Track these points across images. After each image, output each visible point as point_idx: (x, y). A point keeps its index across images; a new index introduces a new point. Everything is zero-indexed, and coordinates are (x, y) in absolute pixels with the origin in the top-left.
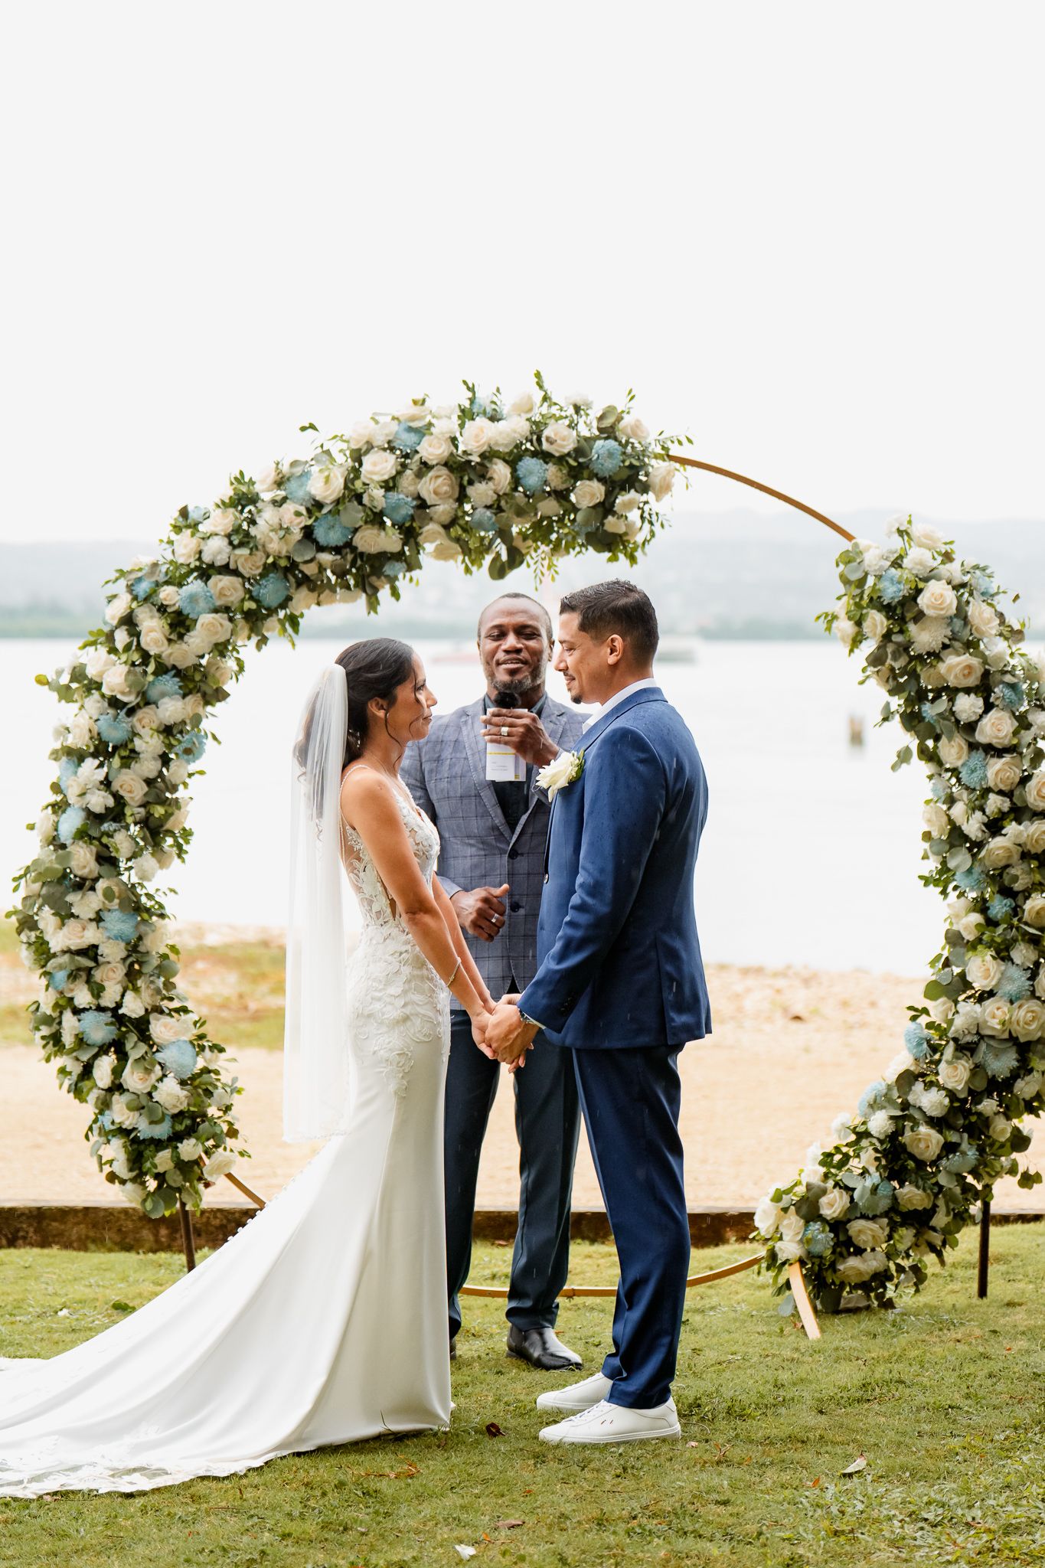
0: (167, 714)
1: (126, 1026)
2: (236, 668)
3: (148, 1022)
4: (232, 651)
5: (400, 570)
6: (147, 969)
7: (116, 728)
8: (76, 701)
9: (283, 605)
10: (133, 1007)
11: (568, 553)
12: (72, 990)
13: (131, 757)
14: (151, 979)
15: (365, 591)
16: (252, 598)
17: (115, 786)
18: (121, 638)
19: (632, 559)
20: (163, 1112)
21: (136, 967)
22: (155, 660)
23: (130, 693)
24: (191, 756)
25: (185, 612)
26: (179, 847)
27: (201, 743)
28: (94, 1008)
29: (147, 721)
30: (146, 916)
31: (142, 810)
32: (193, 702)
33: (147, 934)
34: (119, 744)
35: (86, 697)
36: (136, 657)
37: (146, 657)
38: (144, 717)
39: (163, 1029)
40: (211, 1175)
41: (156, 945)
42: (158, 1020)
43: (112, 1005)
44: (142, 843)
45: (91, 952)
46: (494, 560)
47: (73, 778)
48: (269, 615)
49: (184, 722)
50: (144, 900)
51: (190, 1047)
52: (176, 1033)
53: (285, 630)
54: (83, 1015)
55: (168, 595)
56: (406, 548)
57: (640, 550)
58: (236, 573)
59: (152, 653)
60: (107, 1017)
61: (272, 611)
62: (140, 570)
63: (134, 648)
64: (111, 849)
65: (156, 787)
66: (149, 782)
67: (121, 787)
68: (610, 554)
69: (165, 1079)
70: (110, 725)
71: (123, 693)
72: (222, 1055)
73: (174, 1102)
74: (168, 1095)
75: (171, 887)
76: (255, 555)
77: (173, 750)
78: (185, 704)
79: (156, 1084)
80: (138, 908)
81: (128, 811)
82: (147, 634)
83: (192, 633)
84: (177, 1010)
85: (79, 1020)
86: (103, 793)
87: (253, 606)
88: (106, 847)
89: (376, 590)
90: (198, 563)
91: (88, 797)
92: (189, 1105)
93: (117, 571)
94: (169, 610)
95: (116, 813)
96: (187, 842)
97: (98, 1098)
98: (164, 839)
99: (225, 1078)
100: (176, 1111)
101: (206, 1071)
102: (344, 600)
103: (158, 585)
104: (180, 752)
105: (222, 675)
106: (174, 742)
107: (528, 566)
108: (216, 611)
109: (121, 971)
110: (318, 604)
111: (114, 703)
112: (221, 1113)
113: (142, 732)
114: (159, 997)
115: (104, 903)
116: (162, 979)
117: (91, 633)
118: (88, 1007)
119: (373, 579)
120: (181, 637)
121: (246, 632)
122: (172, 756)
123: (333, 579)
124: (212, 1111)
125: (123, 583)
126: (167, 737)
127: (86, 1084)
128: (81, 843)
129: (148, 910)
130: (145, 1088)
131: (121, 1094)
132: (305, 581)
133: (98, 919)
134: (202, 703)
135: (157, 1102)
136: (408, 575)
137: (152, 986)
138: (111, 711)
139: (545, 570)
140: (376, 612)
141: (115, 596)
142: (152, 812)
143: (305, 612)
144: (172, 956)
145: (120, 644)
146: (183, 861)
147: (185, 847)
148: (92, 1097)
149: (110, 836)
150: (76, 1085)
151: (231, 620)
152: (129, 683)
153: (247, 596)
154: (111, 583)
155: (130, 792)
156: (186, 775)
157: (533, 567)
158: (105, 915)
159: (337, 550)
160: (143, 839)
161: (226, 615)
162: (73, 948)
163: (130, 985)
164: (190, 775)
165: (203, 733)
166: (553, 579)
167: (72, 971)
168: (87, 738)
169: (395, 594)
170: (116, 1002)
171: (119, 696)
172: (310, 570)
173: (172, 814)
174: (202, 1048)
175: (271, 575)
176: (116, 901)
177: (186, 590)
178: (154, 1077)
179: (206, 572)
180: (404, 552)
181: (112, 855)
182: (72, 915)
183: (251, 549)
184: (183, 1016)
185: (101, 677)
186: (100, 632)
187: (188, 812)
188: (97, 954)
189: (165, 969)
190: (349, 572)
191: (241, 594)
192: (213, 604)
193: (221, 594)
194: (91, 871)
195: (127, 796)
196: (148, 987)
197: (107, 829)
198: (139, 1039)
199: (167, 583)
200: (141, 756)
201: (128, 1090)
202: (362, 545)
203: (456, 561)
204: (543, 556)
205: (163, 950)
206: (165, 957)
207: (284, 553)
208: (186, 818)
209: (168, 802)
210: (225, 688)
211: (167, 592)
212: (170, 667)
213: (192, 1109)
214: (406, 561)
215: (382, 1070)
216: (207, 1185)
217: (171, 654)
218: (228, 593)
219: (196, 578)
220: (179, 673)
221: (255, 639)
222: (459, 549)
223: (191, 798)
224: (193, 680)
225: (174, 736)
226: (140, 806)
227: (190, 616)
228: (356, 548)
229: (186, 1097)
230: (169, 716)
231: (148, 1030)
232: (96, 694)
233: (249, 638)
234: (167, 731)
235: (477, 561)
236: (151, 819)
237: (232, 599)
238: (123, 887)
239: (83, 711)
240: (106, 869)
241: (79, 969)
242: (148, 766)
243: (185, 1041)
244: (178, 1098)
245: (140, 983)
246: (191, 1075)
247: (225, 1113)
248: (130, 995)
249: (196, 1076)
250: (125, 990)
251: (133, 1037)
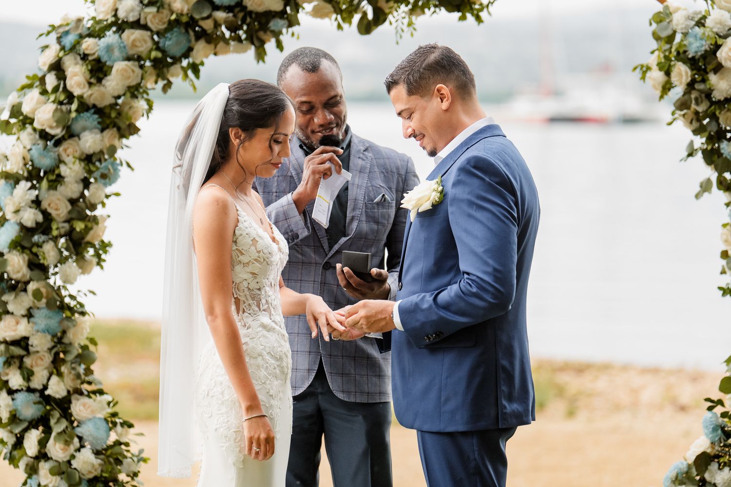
0: (88, 145)
1: (50, 405)
2: (146, 107)
3: (70, 402)
4: (142, 93)
5: (282, 26)
6: (70, 357)
7: (45, 156)
8: (15, 134)
9: (186, 55)
10: (57, 388)
11: (424, 13)
12: (7, 374)
13: (57, 180)
14: (73, 365)
15: (253, 43)
16: (158, 49)
17: (44, 205)
18: (51, 81)
19: (478, 19)
20: (80, 477)
21: (62, 355)
22: (78, 100)
23: (57, 127)
24: (107, 180)
25: (103, 60)
26: (98, 255)
27: (116, 170)
28: (24, 389)
29: (70, 152)
30: (68, 313)
31: (67, 225)
32: (110, 135)
33: (68, 328)
34: (48, 170)
35: (21, 130)
36: (62, 97)
37: (70, 97)
38: (68, 148)
39: (82, 408)
41: (78, 337)
42: (78, 400)
43: (40, 387)
44: (66, 253)
45: (23, 343)
46: (362, 19)
47: (9, 197)
48: (172, 64)
49: (101, 152)
50: (67, 300)
51: (104, 424)
52: (93, 412)
53: (186, 76)
54: (16, 396)
55: (89, 46)
56: (288, 9)
57: (485, 10)
58: (145, 27)
59: (75, 94)
60: (36, 397)
61: (177, 60)
62: (68, 24)
63: (61, 89)
64: (40, 257)
65: (78, 206)
66: (73, 202)
67: (49, 205)
68: (460, 14)
69: (83, 450)
70: (40, 154)
71: (51, 127)
72: (132, 430)
73: (90, 468)
74: (84, 463)
75: (91, 290)
76: (162, 13)
77: (93, 175)
78: (103, 137)
79: (75, 454)
80: (63, 307)
81: (54, 226)
82: (71, 78)
83: (108, 78)
84: (94, 392)
85: (13, 399)
86: (33, 211)
87: (159, 55)
88: (36, 255)
89: (262, 43)
90: (113, 19)
91: (21, 213)
92: (102, 471)
93: (50, 26)
94: (90, 58)
95: (45, 226)
96: (105, 252)
97: (27, 465)
98: (85, 249)
99: (134, 449)
100: (91, 476)
101: (118, 443)
102: (236, 51)
103: (82, 37)
104: (98, 177)
105: (134, 113)
106: (93, 168)
107: (391, 23)
108: (128, 59)
109: (48, 358)
110: (215, 54)
111: (44, 135)
112: (129, 479)
113: (66, 159)
114: (79, 381)
115: (34, 302)
116: (83, 366)
117: (28, 77)
118: (20, 388)
119: (261, 34)
120: (100, 81)
121: (154, 78)
122: (92, 180)
123: (227, 34)
124: (122, 477)
125: (54, 36)
126: (87, 165)
127: (16, 453)
128: (14, 252)
129: (70, 309)
130: (65, 457)
131: (46, 461)
132: (202, 35)
133: (29, 315)
134: (117, 136)
135: (75, 469)
136: (290, 30)
137: (73, 372)
138: (41, 143)
139: (405, 27)
140: (264, 61)
141: (47, 47)
142: (74, 226)
143: (205, 60)
144: (92, 348)
145: (49, 87)
146: (102, 267)
147: (103, 256)
148: (22, 464)
149: (39, 246)
150: (11, 453)
151: (142, 67)
152: (56, 118)
153: (154, 47)
154: (44, 36)
155: (57, 209)
156: (104, 196)
157: (394, 25)
158: (35, 312)
159: (229, 9)
160: (67, 249)
161: (136, 63)
162: (8, 339)
163: (55, 371)
164: (107, 197)
165: (118, 162)
166: (412, 35)
167: (8, 359)
168: (21, 164)
169: (280, 46)
170: (43, 385)
171: (48, 130)
172: (208, 25)
173: (91, 228)
174: (115, 424)
175: (175, 29)
176: (44, 301)
177: (103, 42)
178: (72, 449)
179: (121, 26)
180: (286, 11)
181: (42, 261)
182: (7, 312)
183: (158, 8)
184: (99, 397)
185: (34, 113)
186: (35, 77)
187: (106, 227)
188: (27, 345)
189: (85, 357)
190: (241, 28)
191: (150, 44)
192: (127, 53)
193: (134, 45)
194: (24, 275)
195: (53, 213)
196: (70, 373)
197: (37, 241)
198: (61, 415)
199: (90, 35)
200: (66, 180)
201: (52, 458)
202: (251, 5)
203: (331, 19)
204: (403, 15)
205: (84, 342)
206: (85, 348)
207: (185, 11)
208: (103, 233)
209: (87, 219)
210: (138, 124)
211: (88, 43)
212: (91, 106)
213: (105, 475)
214: (287, 18)
215: (223, 444)
217: (91, 95)
218: (138, 44)
219: (115, 32)
220: (99, 111)
221: (161, 83)
222: (332, 9)
223: (109, 216)
224: (109, 117)
225: (94, 164)
226: (65, 222)
227: (108, 63)
228: (246, 7)
229: (100, 465)
230: (90, 147)
231: (69, 408)
232: (29, 128)
233: (156, 82)
234: (88, 159)
235: (348, 19)
236: (74, 233)
237: (141, 49)
238: (50, 289)
239: (19, 142)
240: (37, 273)
241: (12, 357)
242: (71, 188)
243: (100, 419)
244: (93, 465)
245: (63, 369)
246: (105, 447)
247: (133, 479)
248: (54, 379)
249: (110, 447)
250: (51, 374)
251: (56, 414)
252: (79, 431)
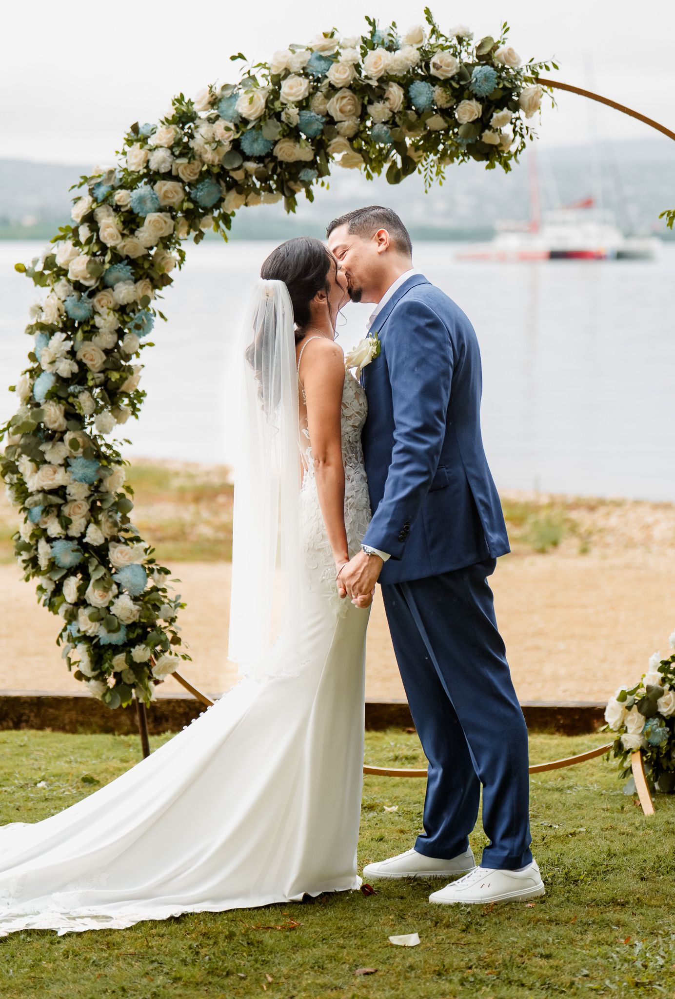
0: (122, 296)
1: (90, 553)
2: (179, 258)
3: (108, 550)
4: (174, 244)
5: (312, 176)
6: (107, 506)
7: (79, 308)
8: (49, 285)
9: (217, 206)
10: (95, 536)
11: (453, 161)
12: (46, 523)
13: (92, 331)
14: (110, 514)
15: (284, 194)
16: (190, 200)
17: (80, 356)
18: (84, 233)
19: (507, 167)
20: (118, 623)
21: (99, 504)
22: (111, 251)
23: (91, 278)
24: (141, 331)
25: (136, 211)
26: (133, 405)
27: (149, 320)
28: (63, 537)
29: (104, 302)
30: (105, 463)
31: (102, 375)
32: (142, 288)
33: (105, 477)
34: (83, 321)
35: (55, 282)
36: (95, 249)
37: (104, 248)
38: (102, 299)
39: (119, 555)
40: (159, 673)
41: (115, 485)
42: (115, 547)
43: (78, 535)
44: (101, 403)
45: (60, 491)
46: (391, 168)
47: (45, 348)
48: (204, 215)
49: (135, 303)
50: (103, 449)
51: (142, 570)
52: (130, 559)
53: (218, 226)
54: (54, 544)
55: (121, 197)
56: (318, 158)
57: (513, 158)
58: (177, 179)
59: (109, 245)
60: (74, 545)
61: (208, 211)
62: (100, 176)
63: (94, 241)
64: (76, 407)
65: (112, 357)
66: (107, 352)
67: (84, 356)
68: (487, 163)
69: (121, 596)
70: (75, 305)
71: (85, 279)
72: (169, 577)
73: (128, 614)
74: (123, 609)
75: (127, 438)
76: (193, 164)
77: (127, 326)
78: (136, 288)
79: (113, 600)
80: (99, 456)
81: (90, 377)
82: (105, 230)
83: (141, 229)
84: (132, 540)
85: (52, 547)
86: (69, 361)
87: (191, 206)
88: (72, 405)
89: (293, 193)
90: (145, 171)
91: (57, 363)
92: (140, 617)
93: (82, 177)
94: (123, 210)
95: (80, 377)
96: (140, 402)
97: (66, 611)
98: (120, 399)
99: (171, 595)
100: (130, 622)
101: (155, 589)
102: (267, 201)
103: (114, 188)
104: (132, 328)
105: (167, 263)
106: (127, 319)
107: (420, 172)
108: (161, 210)
109: (85, 507)
110: (246, 205)
111: (78, 287)
112: (167, 624)
113: (101, 310)
114: (116, 529)
115: (70, 451)
116: (120, 514)
117: (61, 229)
118: (58, 536)
119: (291, 184)
120: (132, 232)
121: (186, 229)
122: (126, 331)
123: (258, 184)
124: (160, 622)
125: (86, 187)
126: (121, 315)
127: (56, 600)
128: (51, 402)
129: (106, 458)
130: (104, 603)
131: (85, 608)
132: (234, 185)
133: (66, 464)
134: (150, 287)
135: (114, 615)
136: (320, 180)
137: (110, 520)
138: (75, 294)
139: (434, 176)
140: (294, 211)
141: (79, 198)
142: (109, 376)
143: (236, 211)
144: (128, 496)
145: (83, 238)
146: (137, 417)
147: (138, 406)
148: (62, 610)
149: (75, 396)
150: (50, 600)
151: (174, 218)
152: (89, 270)
153: (186, 198)
154: (76, 188)
155: (92, 360)
156: (138, 346)
157: (424, 173)
158: (72, 461)
159: (259, 159)
160: (102, 399)
161: (169, 214)
162: (46, 488)
163: (92, 519)
164: (141, 347)
165: (152, 312)
166: (441, 183)
167: (46, 507)
168: (56, 316)
169: (310, 196)
170: (81, 533)
171: (82, 281)
172: (238, 176)
173: (126, 379)
174: (152, 571)
175: (207, 180)
176: (81, 450)
177: (136, 193)
178: (111, 595)
179: (153, 177)
180: (316, 161)
181: (78, 412)
182: (45, 462)
183: (190, 159)
184: (136, 545)
185: (68, 265)
186: (68, 228)
187: (140, 377)
188: (65, 493)
189: (122, 505)
190: (271, 178)
191: (181, 196)
192: (159, 204)
193: (165, 196)
194: (60, 425)
195: (89, 363)
196: (107, 521)
197: (73, 391)
198: (99, 562)
199: (121, 187)
200: (100, 330)
201: (90, 605)
202: (282, 155)
203: (360, 169)
204: (432, 164)
205: (121, 490)
206: (121, 496)
207: (216, 162)
208: (138, 383)
209: (122, 369)
210: (171, 275)
211: (120, 195)
212: (124, 257)
213: (143, 620)
214: (317, 169)
216: (157, 682)
217: (124, 246)
218: (170, 195)
219: (146, 183)
220: (132, 262)
221: (193, 234)
222: (362, 159)
223: (143, 366)
224: (143, 268)
225: (128, 315)
226: (100, 372)
227: (140, 215)
228: (276, 158)
229: (138, 611)
230: (123, 298)
231: (107, 556)
232: (63, 280)
233: (188, 233)
234: (122, 310)
235: (377, 169)
236: (109, 382)
237: (174, 200)
238: (86, 439)
239: (53, 293)
240: (73, 422)
241: (51, 506)
242: (106, 339)
243: (138, 565)
244: (131, 611)
245: (101, 517)
246: (142, 593)
247: (170, 624)
248: (92, 527)
249: (147, 593)
250: (88, 523)
251: (95, 561)
252: (117, 578)
